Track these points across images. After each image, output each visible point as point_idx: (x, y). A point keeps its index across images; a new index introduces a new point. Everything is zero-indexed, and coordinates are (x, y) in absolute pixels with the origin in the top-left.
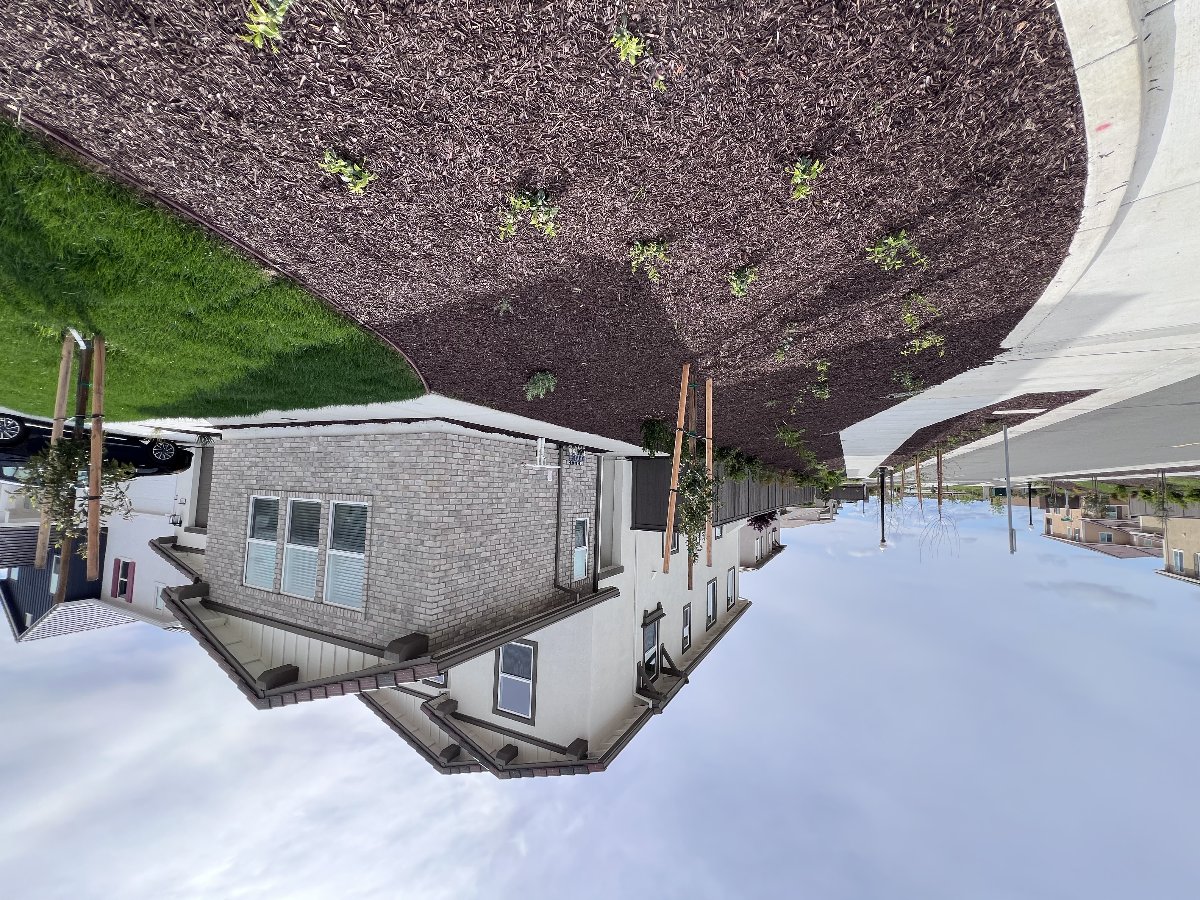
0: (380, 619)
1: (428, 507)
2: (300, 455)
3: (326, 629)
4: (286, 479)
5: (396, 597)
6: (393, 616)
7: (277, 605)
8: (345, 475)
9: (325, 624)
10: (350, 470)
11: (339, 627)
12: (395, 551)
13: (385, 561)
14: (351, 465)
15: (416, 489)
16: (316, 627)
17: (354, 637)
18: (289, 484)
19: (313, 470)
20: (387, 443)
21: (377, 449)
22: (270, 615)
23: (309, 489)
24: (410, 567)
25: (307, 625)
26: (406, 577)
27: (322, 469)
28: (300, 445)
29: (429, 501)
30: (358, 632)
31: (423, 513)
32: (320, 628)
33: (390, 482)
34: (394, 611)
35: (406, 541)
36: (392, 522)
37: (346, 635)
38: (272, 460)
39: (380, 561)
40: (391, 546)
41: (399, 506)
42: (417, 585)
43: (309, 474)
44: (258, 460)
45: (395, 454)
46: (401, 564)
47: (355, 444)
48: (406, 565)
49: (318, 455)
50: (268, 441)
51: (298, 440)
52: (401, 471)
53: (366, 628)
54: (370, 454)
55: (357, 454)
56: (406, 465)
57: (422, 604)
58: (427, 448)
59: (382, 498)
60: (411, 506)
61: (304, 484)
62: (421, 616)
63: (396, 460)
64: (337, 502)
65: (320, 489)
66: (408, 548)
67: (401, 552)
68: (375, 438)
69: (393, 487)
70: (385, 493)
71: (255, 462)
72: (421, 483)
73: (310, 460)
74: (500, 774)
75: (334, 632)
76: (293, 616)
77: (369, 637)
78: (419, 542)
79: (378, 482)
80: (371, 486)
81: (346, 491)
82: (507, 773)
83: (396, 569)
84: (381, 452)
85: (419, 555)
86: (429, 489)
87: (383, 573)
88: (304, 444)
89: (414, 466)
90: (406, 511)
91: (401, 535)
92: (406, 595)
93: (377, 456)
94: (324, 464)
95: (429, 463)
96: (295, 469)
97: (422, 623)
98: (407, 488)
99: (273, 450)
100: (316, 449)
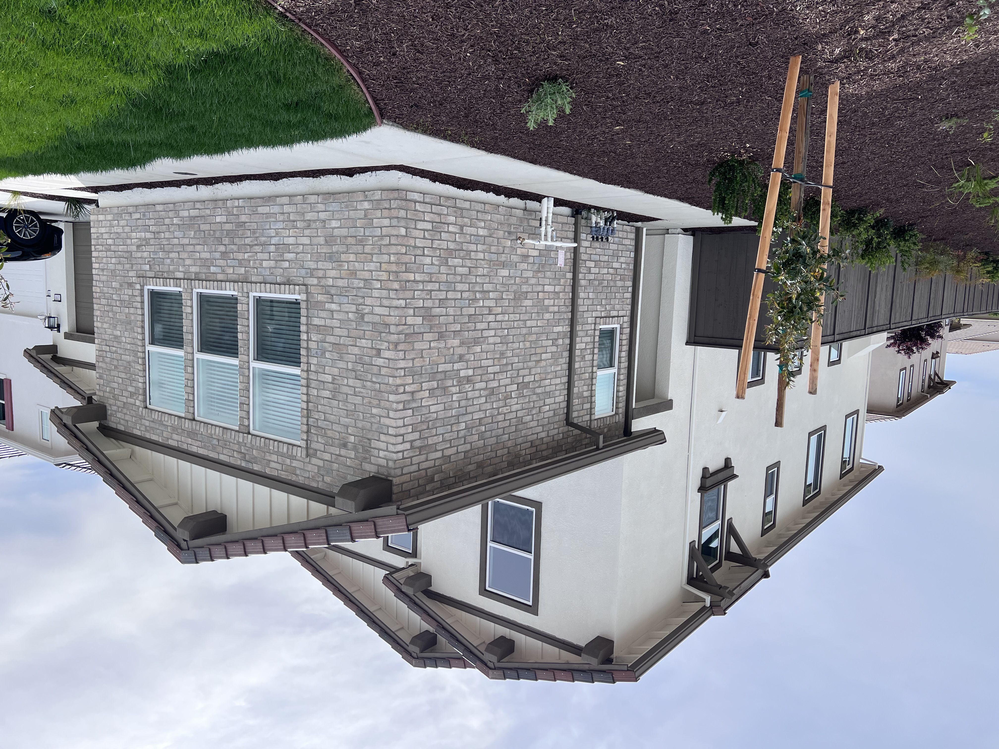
0: (327, 456)
1: (386, 302)
2: (203, 227)
3: (256, 467)
4: (188, 262)
5: (347, 427)
6: (343, 452)
7: (192, 434)
8: (266, 256)
9: (254, 460)
10: (272, 248)
11: (273, 465)
12: (342, 365)
13: (329, 378)
14: (273, 241)
15: (367, 275)
16: (244, 464)
17: (294, 478)
18: (193, 269)
19: (222, 248)
20: (321, 207)
21: (308, 216)
22: (185, 447)
23: (220, 277)
24: (364, 387)
25: (232, 461)
26: (358, 400)
27: (235, 248)
28: (202, 213)
29: (384, 293)
30: (298, 472)
31: (377, 310)
32: (250, 466)
33: (329, 265)
34: (344, 445)
35: (356, 350)
36: (336, 323)
37: (284, 475)
38: (167, 235)
39: (322, 377)
40: (336, 356)
41: (345, 300)
42: (374, 411)
43: (217, 255)
44: (149, 235)
45: (334, 224)
46: (351, 382)
47: (276, 209)
48: (358, 383)
49: (228, 227)
50: (159, 208)
51: (198, 205)
52: (342, 248)
53: (309, 467)
54: (299, 224)
55: (280, 225)
56: (350, 240)
57: (383, 437)
58: (378, 213)
59: (320, 290)
60: (361, 301)
61: (213, 269)
62: (382, 454)
63: (336, 232)
64: (258, 294)
65: (235, 277)
66: (359, 360)
67: (350, 366)
68: (304, 199)
69: (333, 273)
70: (323, 282)
71: (145, 239)
72: (372, 266)
73: (218, 234)
74: (490, 672)
75: (268, 471)
76: (214, 449)
77: (313, 479)
78: (374, 352)
79: (313, 265)
80: (303, 272)
81: (270, 279)
82: (500, 673)
83: (345, 389)
84: (315, 221)
85: (375, 370)
86: (384, 276)
87: (327, 394)
88: (208, 212)
89: (361, 241)
90: (354, 308)
91: (349, 341)
92: (360, 424)
93: (308, 227)
94: (236, 240)
95: (382, 237)
96: (198, 248)
97: (383, 462)
98: (353, 274)
99: (167, 221)
100: (224, 219)
